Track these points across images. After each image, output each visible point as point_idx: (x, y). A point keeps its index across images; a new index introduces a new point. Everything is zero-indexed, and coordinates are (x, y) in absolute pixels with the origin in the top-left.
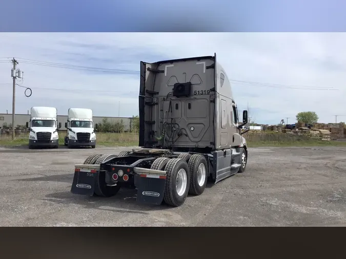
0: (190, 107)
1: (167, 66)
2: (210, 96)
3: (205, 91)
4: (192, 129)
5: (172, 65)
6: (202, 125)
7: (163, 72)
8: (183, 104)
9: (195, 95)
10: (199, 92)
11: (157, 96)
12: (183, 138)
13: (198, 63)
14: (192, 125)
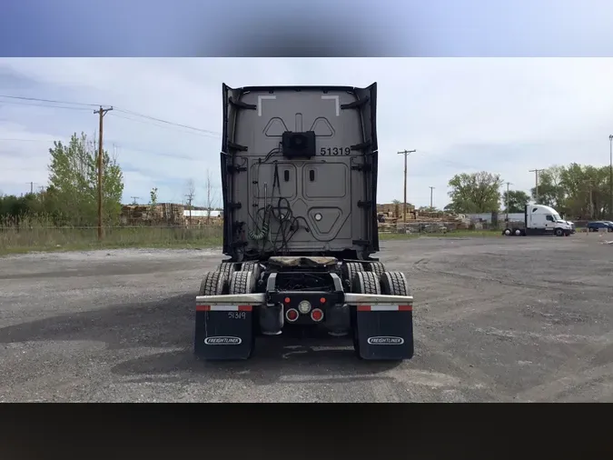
0: (312, 178)
1: (261, 98)
2: (351, 159)
3: (341, 149)
4: (318, 217)
5: (273, 97)
6: (337, 210)
7: (254, 107)
8: (299, 171)
9: (323, 155)
10: (329, 149)
11: (243, 153)
12: (302, 235)
13: (325, 97)
14: (318, 211)
